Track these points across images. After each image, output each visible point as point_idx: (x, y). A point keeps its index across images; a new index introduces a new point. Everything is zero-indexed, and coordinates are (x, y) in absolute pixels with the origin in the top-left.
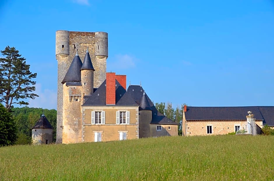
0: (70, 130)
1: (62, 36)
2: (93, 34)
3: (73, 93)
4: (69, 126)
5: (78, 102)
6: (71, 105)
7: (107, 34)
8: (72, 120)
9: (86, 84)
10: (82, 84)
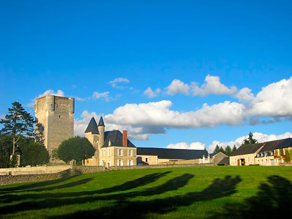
1: (52, 99)
2: (67, 98)
3: (95, 138)
7: (74, 99)
9: (102, 134)
10: (100, 133)
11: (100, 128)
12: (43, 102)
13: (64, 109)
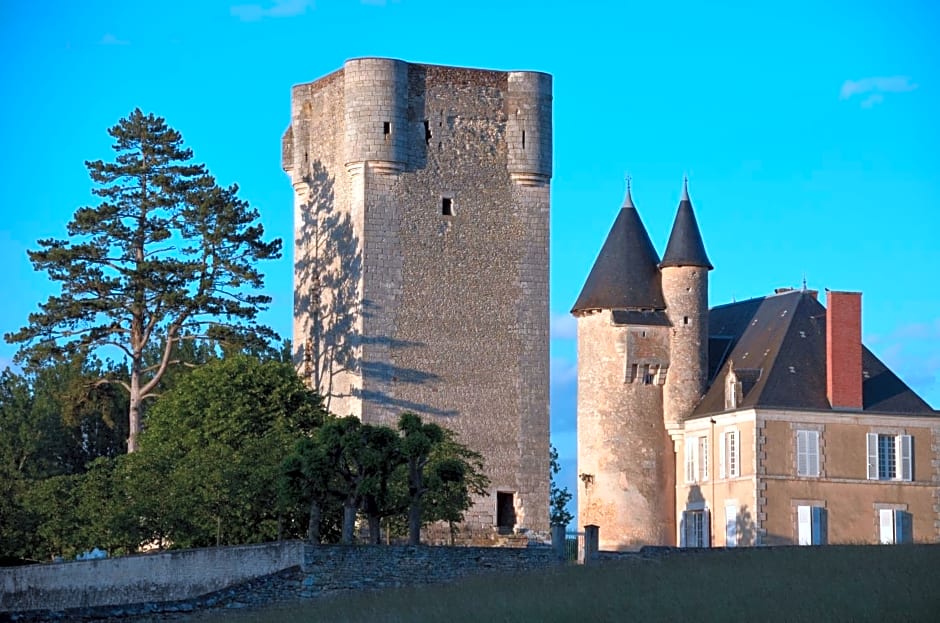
0: (626, 490)
2: (500, 79)
3: (639, 355)
4: (623, 475)
5: (654, 388)
6: (628, 396)
8: (635, 454)
9: (689, 321)
10: (672, 318)
11: (673, 281)
12: (333, 108)
13: (474, 153)
